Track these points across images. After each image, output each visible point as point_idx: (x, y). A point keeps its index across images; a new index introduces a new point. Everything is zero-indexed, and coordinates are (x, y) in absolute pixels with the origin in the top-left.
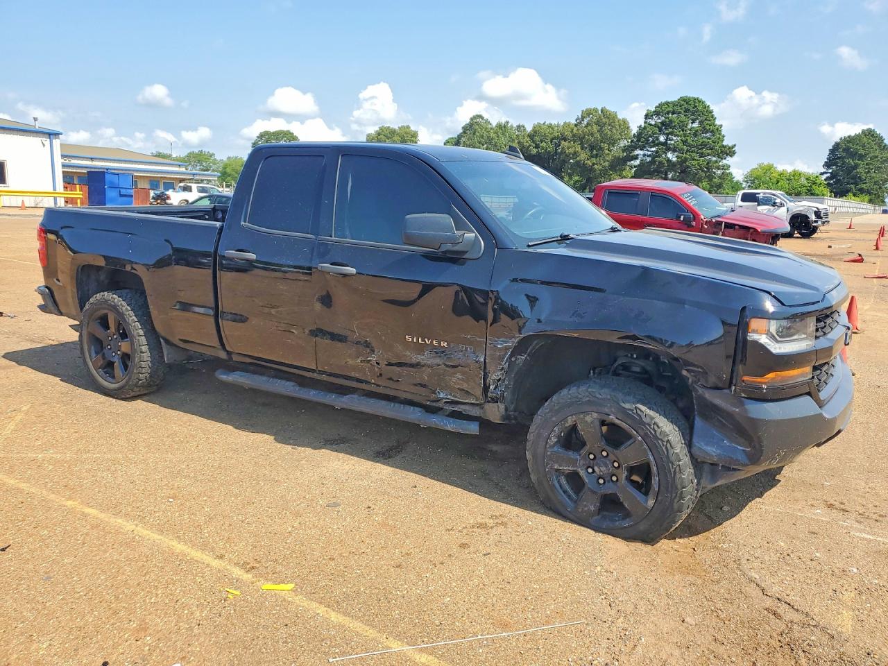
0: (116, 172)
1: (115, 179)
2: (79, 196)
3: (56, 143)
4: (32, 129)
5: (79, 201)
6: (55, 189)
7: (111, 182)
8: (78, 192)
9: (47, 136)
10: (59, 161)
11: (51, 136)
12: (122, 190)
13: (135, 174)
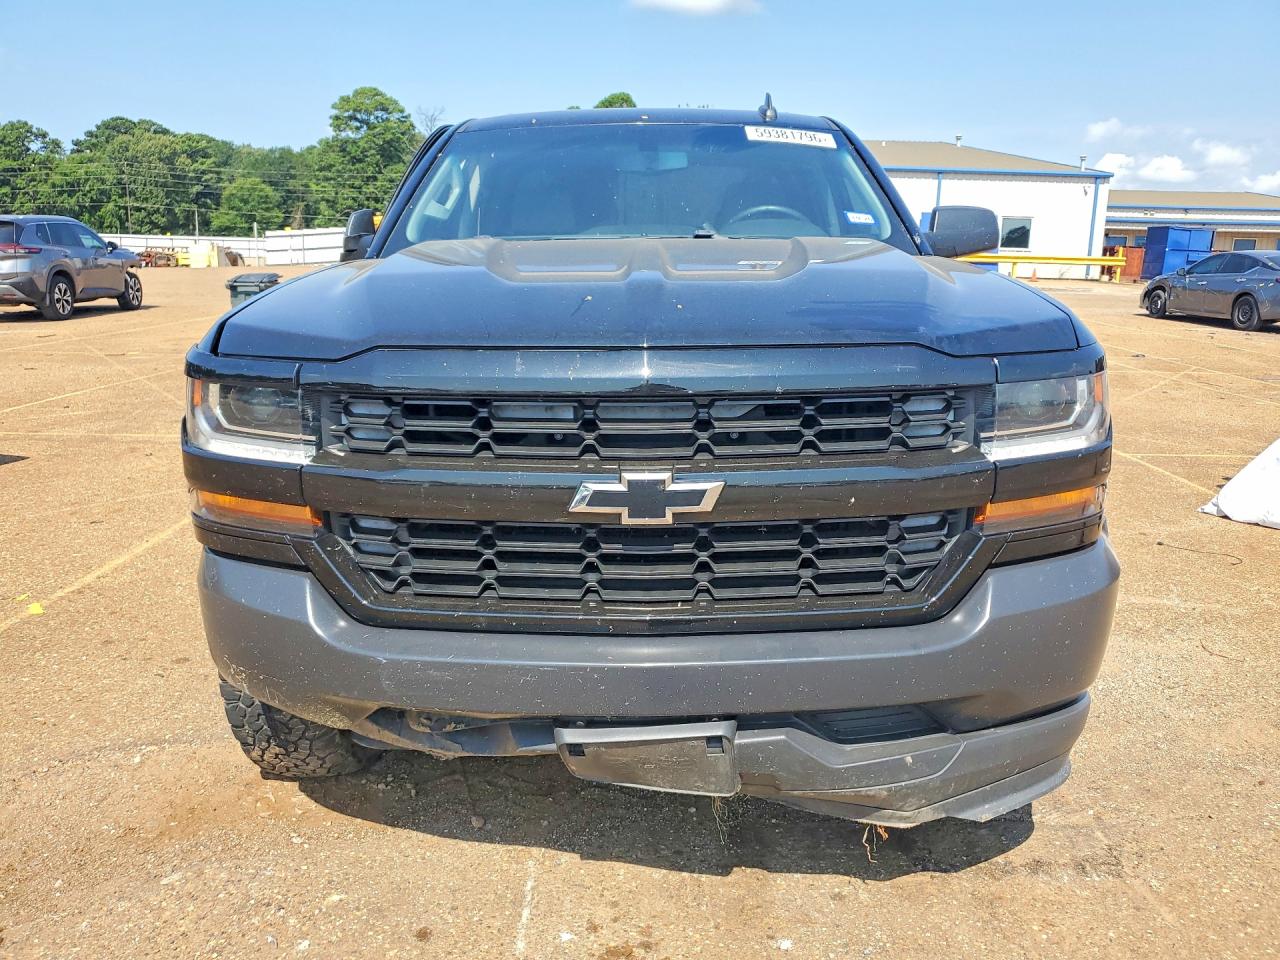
0: (1188, 227)
1: (1184, 237)
2: (1120, 263)
3: (1104, 189)
4: (1075, 172)
5: (1119, 271)
6: (1090, 254)
7: (1177, 243)
8: (1120, 257)
9: (1093, 180)
10: (1103, 214)
11: (1098, 180)
12: (1191, 254)
13: (1219, 230)
